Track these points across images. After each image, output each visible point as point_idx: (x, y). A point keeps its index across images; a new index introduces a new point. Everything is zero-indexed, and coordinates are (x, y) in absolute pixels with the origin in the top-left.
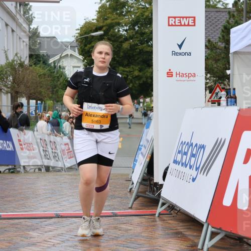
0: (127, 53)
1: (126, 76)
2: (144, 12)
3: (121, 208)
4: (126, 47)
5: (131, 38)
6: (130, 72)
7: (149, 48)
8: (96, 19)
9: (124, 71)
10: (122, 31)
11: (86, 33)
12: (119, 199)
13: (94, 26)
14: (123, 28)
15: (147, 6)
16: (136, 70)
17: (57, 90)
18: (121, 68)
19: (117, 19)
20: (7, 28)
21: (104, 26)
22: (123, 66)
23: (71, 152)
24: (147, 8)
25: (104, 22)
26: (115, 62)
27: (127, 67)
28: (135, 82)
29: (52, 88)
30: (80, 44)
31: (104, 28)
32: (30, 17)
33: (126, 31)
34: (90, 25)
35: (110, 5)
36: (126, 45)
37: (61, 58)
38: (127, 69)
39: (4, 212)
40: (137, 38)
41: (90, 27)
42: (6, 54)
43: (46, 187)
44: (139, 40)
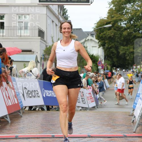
0: (126, 38)
1: (125, 52)
2: (137, 12)
3: (129, 132)
4: (125, 34)
5: (128, 28)
6: (128, 49)
7: (140, 34)
8: (107, 17)
9: (124, 49)
10: (123, 24)
11: (100, 26)
12: (126, 127)
13: (105, 21)
14: (123, 23)
15: (139, 9)
16: (131, 48)
17: (83, 61)
18: (122, 47)
19: (119, 17)
20: (53, 23)
21: (112, 21)
22: (123, 45)
23: (92, 98)
24: (139, 10)
25: (111, 19)
26: (118, 44)
27: (126, 46)
28: (131, 55)
29: (80, 60)
30: (96, 33)
31: (112, 23)
32: (67, 17)
33: (125, 24)
34: (102, 21)
35: (115, 8)
36: (125, 33)
37: (85, 41)
38: (126, 48)
39: (56, 134)
40: (132, 28)
41: (103, 22)
42: (53, 39)
43: (80, 119)
44: (133, 30)
